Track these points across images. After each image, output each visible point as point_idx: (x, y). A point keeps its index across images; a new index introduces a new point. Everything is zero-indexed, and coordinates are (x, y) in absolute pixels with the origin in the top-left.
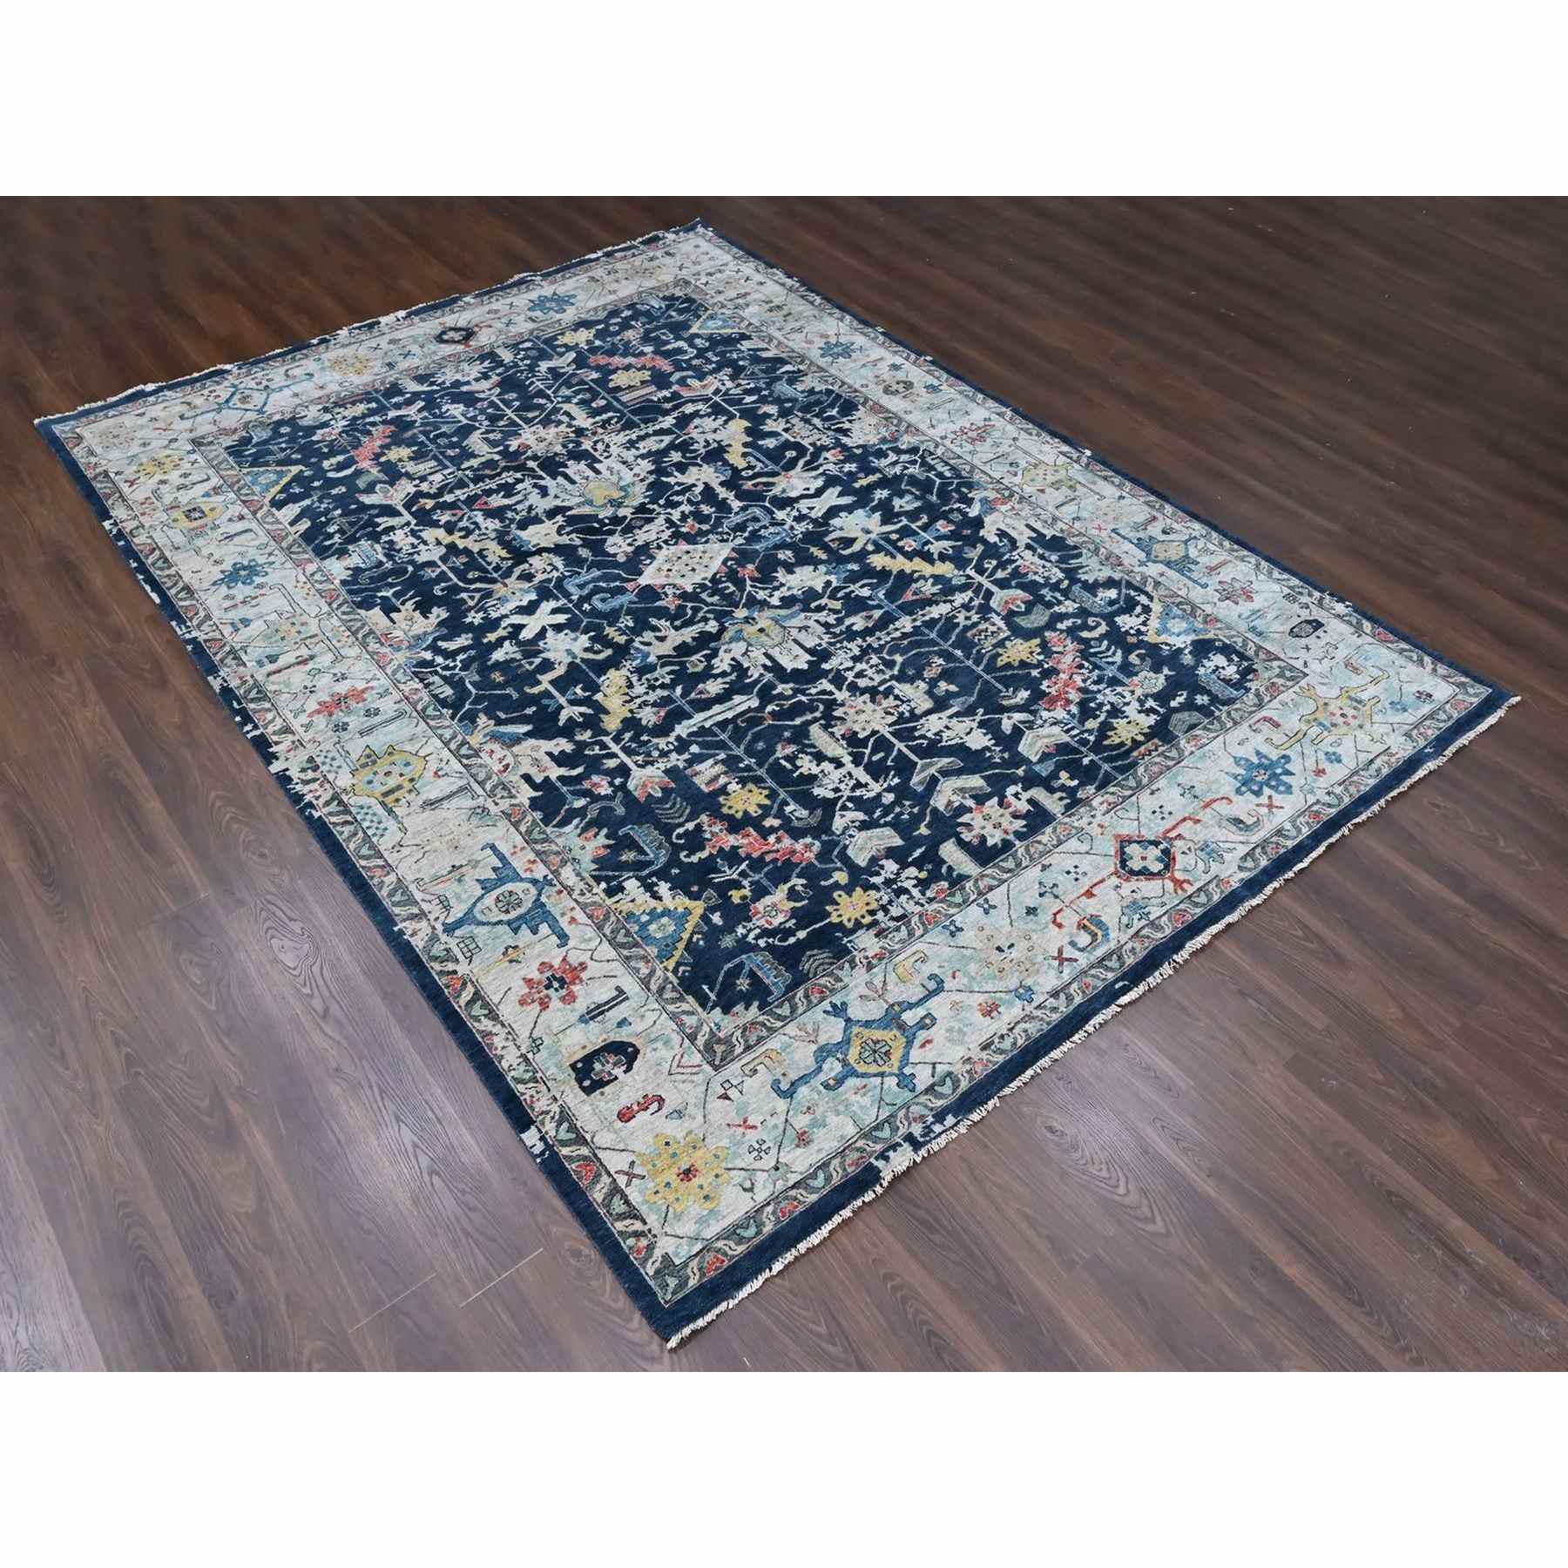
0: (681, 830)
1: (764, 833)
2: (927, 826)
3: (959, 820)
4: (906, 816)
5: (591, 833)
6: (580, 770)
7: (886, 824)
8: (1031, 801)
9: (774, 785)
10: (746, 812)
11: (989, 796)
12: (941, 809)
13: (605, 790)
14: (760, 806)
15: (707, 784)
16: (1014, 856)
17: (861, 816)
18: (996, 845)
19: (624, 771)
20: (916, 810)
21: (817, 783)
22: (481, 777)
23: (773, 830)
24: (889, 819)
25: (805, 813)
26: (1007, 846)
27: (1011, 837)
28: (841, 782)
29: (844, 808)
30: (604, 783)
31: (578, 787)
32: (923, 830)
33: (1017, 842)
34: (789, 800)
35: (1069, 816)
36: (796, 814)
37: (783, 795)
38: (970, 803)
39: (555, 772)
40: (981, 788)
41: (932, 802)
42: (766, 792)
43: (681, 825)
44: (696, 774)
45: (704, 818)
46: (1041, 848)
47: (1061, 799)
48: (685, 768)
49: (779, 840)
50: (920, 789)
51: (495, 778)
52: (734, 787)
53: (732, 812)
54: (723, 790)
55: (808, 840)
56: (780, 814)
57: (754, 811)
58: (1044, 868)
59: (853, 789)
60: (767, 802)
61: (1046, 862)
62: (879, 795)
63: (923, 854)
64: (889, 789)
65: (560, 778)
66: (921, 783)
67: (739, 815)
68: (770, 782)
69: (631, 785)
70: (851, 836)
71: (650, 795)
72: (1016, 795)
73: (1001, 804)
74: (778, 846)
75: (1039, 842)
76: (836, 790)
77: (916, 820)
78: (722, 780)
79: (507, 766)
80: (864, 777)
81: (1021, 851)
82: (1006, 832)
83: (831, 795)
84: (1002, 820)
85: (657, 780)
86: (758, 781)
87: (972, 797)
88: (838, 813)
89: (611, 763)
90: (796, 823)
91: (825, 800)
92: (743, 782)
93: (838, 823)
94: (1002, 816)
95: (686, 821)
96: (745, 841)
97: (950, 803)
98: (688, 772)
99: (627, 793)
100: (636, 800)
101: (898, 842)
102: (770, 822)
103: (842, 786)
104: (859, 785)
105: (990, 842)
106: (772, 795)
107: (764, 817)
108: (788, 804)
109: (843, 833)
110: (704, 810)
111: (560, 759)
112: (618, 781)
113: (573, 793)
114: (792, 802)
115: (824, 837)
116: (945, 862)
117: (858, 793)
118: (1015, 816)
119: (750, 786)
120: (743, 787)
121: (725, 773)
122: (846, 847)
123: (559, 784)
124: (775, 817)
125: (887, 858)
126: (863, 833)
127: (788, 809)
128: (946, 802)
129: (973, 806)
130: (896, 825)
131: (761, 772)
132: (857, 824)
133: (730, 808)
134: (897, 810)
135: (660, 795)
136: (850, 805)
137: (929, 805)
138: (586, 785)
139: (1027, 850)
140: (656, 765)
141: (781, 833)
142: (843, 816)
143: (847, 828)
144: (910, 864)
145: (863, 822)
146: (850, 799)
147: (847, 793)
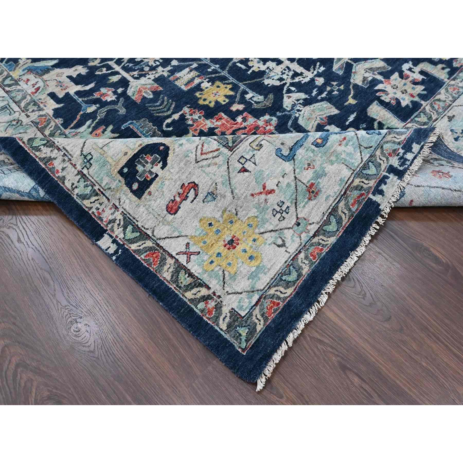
0: (169, 121)
1: (233, 115)
2: (354, 97)
3: (376, 88)
4: (336, 93)
5: (99, 131)
6: (92, 85)
7: (322, 100)
8: (422, 72)
9: (235, 81)
10: (217, 102)
11: (391, 72)
12: (360, 84)
13: (110, 97)
14: (226, 96)
15: (186, 85)
16: (424, 112)
17: (302, 96)
18: (407, 106)
19: (124, 83)
20: (342, 87)
21: (265, 76)
22: (19, 98)
23: (239, 113)
24: (324, 95)
25: (261, 98)
26: (416, 106)
27: (417, 99)
28: (283, 74)
29: (289, 91)
30: (110, 93)
31: (91, 98)
32: (351, 101)
33: (423, 102)
34: (247, 90)
35: (454, 79)
36: (255, 99)
37: (242, 87)
38: (380, 77)
39: (73, 89)
40: (384, 67)
41: (352, 81)
42: (230, 86)
43: (169, 116)
44: (177, 79)
45: (186, 110)
46: (442, 104)
47: (443, 69)
48: (169, 76)
49: (245, 120)
50: (341, 73)
51: (29, 98)
52: (205, 85)
53: (206, 103)
54: (198, 88)
55: (267, 117)
56: (242, 101)
57: (222, 100)
58: (450, 119)
59: (293, 77)
60: (232, 93)
61: (450, 114)
62: (312, 80)
63: (356, 118)
64: (319, 75)
65: (78, 93)
66: (340, 68)
67: (212, 105)
68: (232, 80)
69: (130, 92)
70: (299, 110)
71: (144, 98)
72: (410, 69)
73: (401, 76)
74: (244, 124)
75: (439, 100)
76: (281, 79)
77: (344, 94)
78: (197, 81)
79: (38, 89)
80: (299, 69)
81: (428, 108)
82: (412, 96)
83: (278, 83)
84: (406, 88)
85: (149, 86)
86: (223, 79)
87: (380, 74)
88: (285, 96)
89: (115, 79)
90: (255, 106)
91: (274, 87)
92: (212, 81)
93: (287, 102)
94: (405, 84)
95: (173, 113)
96: (219, 123)
97: (365, 79)
98: (171, 78)
99: (127, 98)
100: (134, 103)
101: (335, 111)
102: (235, 107)
103: (285, 77)
104: (296, 74)
105: (404, 104)
106: (235, 88)
107: (231, 103)
108: (247, 93)
109: (292, 109)
110: (186, 104)
111: (77, 80)
112: (120, 90)
113: (86, 102)
114: (250, 91)
115: (278, 114)
116: (375, 120)
117: (297, 80)
118: (415, 83)
119: (218, 83)
120: (213, 84)
121: (198, 76)
122: (296, 119)
123: (76, 97)
124: (239, 103)
125: (330, 124)
126: (308, 108)
127: (248, 96)
128: (361, 79)
129: (383, 80)
130: (330, 99)
131: (224, 73)
132: (301, 101)
133: (205, 100)
134: (329, 88)
135: (151, 96)
136: (293, 89)
137: (350, 83)
138: (96, 95)
139: (433, 107)
140: (148, 76)
141: (245, 114)
142: (289, 97)
143: (294, 105)
144: (349, 126)
145: (305, 100)
146: (292, 84)
147: (289, 81)
